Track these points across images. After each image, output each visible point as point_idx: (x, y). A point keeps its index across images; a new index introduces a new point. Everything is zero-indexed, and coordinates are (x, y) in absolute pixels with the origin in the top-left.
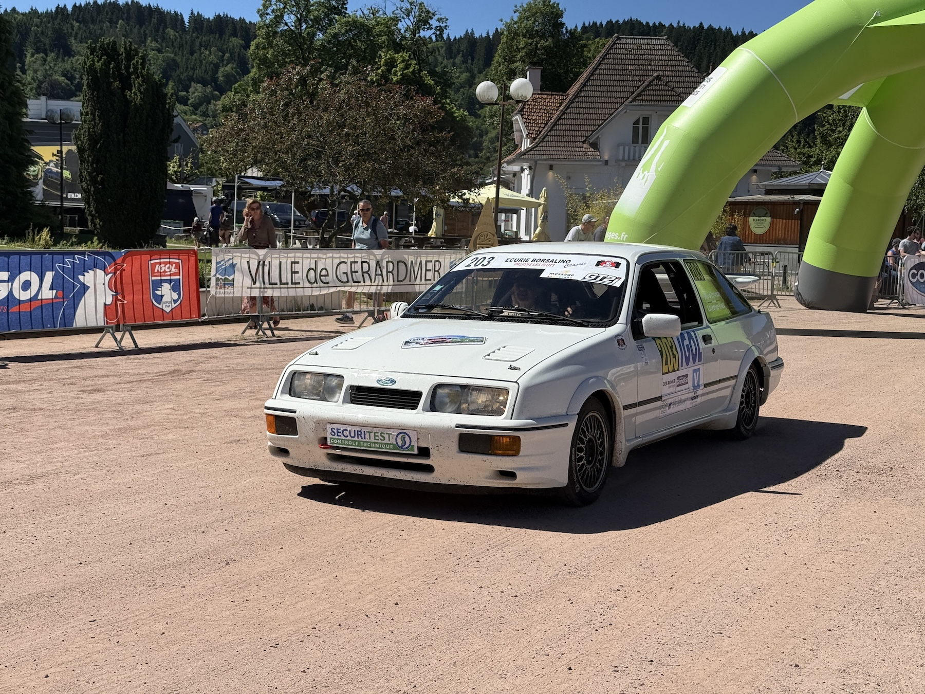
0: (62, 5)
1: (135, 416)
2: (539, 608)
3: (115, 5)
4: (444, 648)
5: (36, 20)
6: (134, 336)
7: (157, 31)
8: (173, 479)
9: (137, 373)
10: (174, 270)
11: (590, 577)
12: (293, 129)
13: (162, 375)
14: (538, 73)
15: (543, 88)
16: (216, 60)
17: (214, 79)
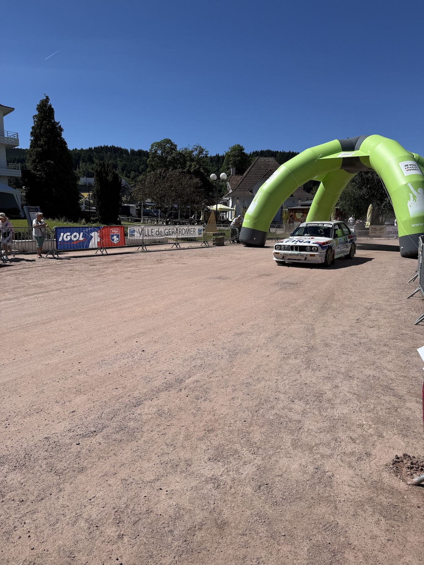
0: (91, 147)
3: (107, 147)
6: (107, 251)
7: (120, 155)
9: (106, 260)
10: (117, 232)
12: (157, 188)
13: (112, 261)
14: (235, 169)
15: (236, 174)
16: (138, 164)
17: (138, 170)
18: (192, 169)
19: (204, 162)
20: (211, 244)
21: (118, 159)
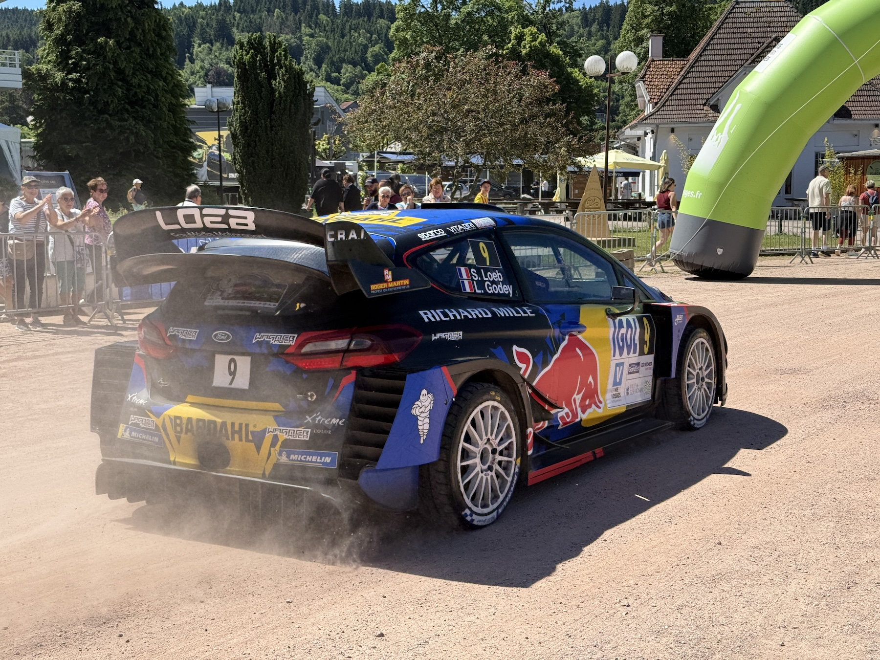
5: (202, 13)
14: (660, 40)
15: (666, 54)
16: (365, 42)
17: (364, 59)
19: (561, 25)
21: (305, 30)
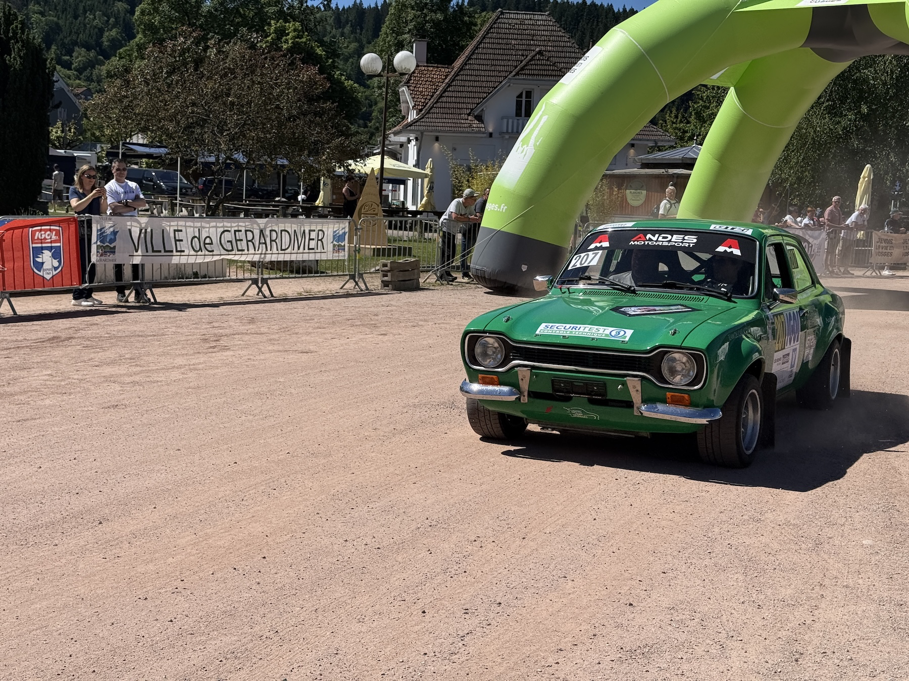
1: (12, 382)
2: (400, 559)
4: (307, 596)
6: (13, 303)
8: (48, 444)
9: (15, 339)
10: (54, 237)
11: (450, 530)
12: (177, 97)
13: (40, 342)
14: (424, 45)
15: (428, 61)
16: (100, 25)
17: (99, 44)
18: (286, 42)
19: (320, 23)
20: (375, 282)
21: (33, 7)
